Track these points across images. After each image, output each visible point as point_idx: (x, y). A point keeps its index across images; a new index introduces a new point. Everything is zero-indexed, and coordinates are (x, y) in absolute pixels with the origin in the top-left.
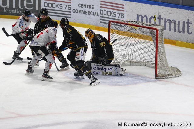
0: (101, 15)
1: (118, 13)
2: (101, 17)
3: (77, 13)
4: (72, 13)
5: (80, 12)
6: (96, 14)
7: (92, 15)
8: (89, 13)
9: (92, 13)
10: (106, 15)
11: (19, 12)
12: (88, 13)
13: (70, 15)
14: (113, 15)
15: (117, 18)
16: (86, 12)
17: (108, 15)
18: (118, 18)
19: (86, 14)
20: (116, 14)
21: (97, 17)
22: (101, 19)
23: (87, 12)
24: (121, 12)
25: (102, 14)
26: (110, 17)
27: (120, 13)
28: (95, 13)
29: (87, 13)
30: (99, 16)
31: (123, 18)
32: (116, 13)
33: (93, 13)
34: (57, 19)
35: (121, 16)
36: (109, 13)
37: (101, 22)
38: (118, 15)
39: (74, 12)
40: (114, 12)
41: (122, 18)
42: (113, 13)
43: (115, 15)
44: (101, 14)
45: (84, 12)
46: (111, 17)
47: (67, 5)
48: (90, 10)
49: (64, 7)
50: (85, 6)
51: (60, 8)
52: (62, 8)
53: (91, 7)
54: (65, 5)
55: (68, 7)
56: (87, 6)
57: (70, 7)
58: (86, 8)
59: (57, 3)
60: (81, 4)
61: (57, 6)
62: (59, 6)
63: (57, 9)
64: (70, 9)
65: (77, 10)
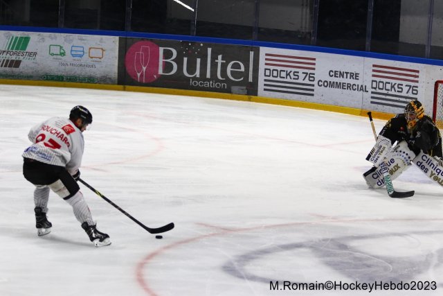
0: (374, 90)
1: (406, 86)
2: (372, 93)
3: (326, 87)
4: (316, 87)
5: (332, 85)
6: (363, 89)
7: (355, 90)
8: (349, 86)
9: (354, 87)
10: (382, 89)
11: (218, 85)
13: (313, 90)
14: (397, 89)
15: (404, 94)
16: (343, 86)
17: (386, 90)
18: (406, 95)
19: (343, 88)
20: (402, 88)
21: (365, 93)
22: (372, 97)
23: (346, 85)
24: (412, 84)
25: (375, 88)
26: (390, 92)
27: (410, 86)
28: (362, 86)
29: (346, 87)
30: (370, 92)
31: (416, 94)
32: (402, 85)
33: (356, 87)
34: (288, 97)
35: (413, 90)
36: (388, 86)
37: (372, 102)
38: (405, 89)
39: (321, 86)
40: (399, 85)
41: (413, 94)
42: (396, 86)
43: (400, 90)
44: (372, 88)
45: (338, 85)
46: (393, 92)
47: (307, 74)
48: (352, 81)
49: (302, 76)
50: (342, 75)
51: (294, 79)
52: (298, 79)
53: (354, 77)
54: (303, 73)
55: (310, 77)
56: (345, 75)
57: (313, 77)
58: (343, 77)
59: (289, 69)
60: (335, 71)
61: (288, 74)
62: (292, 74)
63: (288, 80)
64: (313, 81)
65: (327, 82)
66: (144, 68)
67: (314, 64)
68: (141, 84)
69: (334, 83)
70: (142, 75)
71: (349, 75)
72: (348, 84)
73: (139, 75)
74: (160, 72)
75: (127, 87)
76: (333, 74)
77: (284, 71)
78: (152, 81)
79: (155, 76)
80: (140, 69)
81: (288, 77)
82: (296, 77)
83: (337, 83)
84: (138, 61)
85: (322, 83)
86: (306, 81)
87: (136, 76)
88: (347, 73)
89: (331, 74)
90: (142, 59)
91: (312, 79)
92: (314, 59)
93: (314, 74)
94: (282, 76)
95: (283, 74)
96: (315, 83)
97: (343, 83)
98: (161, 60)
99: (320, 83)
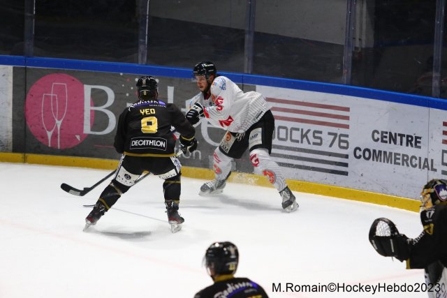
0: (446, 169)
2: (444, 173)
3: (368, 159)
4: (351, 161)
5: (376, 155)
6: (427, 165)
7: (415, 166)
8: (406, 160)
9: (415, 162)
12: (403, 160)
13: (346, 165)
16: (396, 159)
19: (395, 163)
23: (401, 157)
28: (427, 160)
29: (400, 161)
30: (439, 172)
33: (417, 162)
34: (305, 178)
39: (360, 157)
44: (444, 164)
47: (335, 135)
48: (410, 151)
49: (327, 139)
50: (393, 138)
51: (314, 144)
52: (320, 144)
53: (413, 142)
54: (330, 134)
55: (340, 141)
56: (398, 138)
57: (346, 142)
58: (395, 143)
59: (305, 127)
60: (382, 132)
61: (304, 136)
62: (310, 135)
63: (305, 145)
64: (346, 148)
65: (368, 150)
66: (59, 123)
67: (347, 118)
68: (53, 151)
69: (380, 152)
70: (55, 136)
71: (404, 139)
72: (404, 155)
73: (49, 134)
74: (87, 129)
75: (30, 156)
76: (379, 136)
77: (298, 129)
78: (73, 145)
79: (78, 137)
80: (51, 124)
81: (305, 139)
82: (319, 141)
83: (385, 153)
84: (47, 110)
85: (361, 153)
86: (335, 149)
87: (45, 137)
88: (402, 136)
89: (376, 136)
90: (54, 107)
91: (345, 145)
92: (347, 109)
93: (347, 136)
94: (293, 138)
95: (296, 135)
96: (350, 152)
97: (396, 154)
98: (88, 108)
99: (358, 153)
